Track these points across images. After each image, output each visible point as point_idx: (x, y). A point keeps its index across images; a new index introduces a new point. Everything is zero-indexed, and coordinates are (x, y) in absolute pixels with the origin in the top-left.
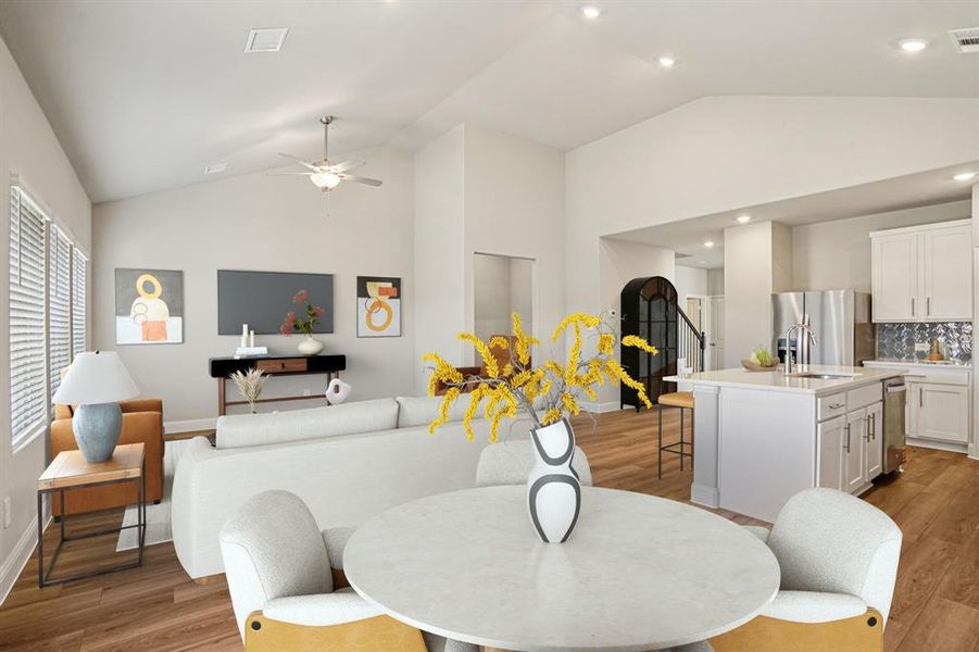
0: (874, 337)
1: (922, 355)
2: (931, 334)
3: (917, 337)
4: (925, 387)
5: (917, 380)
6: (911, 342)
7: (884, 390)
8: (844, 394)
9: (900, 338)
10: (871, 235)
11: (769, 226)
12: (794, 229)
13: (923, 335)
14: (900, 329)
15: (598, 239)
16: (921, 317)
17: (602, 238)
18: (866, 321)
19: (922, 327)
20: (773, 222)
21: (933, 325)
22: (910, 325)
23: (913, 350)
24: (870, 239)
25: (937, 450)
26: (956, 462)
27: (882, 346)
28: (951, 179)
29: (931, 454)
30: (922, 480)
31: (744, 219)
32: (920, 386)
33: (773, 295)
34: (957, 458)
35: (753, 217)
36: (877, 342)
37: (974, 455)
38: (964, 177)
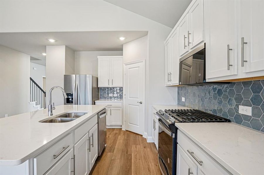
0: (99, 92)
1: (111, 98)
2: (113, 91)
3: (110, 92)
4: (112, 108)
5: (110, 106)
6: (108, 94)
7: (98, 118)
9: (105, 92)
10: (98, 57)
11: (65, 46)
12: (75, 52)
13: (111, 91)
14: (106, 89)
16: (111, 86)
18: (96, 87)
19: (111, 89)
20: (66, 46)
21: (114, 88)
22: (108, 88)
23: (109, 96)
24: (98, 59)
25: (115, 128)
26: (120, 134)
27: (101, 95)
28: (119, 39)
29: (113, 131)
30: (112, 150)
31: (52, 41)
32: (110, 108)
33: (64, 75)
34: (120, 131)
35: (56, 41)
36: (99, 94)
37: (124, 129)
38: (122, 39)
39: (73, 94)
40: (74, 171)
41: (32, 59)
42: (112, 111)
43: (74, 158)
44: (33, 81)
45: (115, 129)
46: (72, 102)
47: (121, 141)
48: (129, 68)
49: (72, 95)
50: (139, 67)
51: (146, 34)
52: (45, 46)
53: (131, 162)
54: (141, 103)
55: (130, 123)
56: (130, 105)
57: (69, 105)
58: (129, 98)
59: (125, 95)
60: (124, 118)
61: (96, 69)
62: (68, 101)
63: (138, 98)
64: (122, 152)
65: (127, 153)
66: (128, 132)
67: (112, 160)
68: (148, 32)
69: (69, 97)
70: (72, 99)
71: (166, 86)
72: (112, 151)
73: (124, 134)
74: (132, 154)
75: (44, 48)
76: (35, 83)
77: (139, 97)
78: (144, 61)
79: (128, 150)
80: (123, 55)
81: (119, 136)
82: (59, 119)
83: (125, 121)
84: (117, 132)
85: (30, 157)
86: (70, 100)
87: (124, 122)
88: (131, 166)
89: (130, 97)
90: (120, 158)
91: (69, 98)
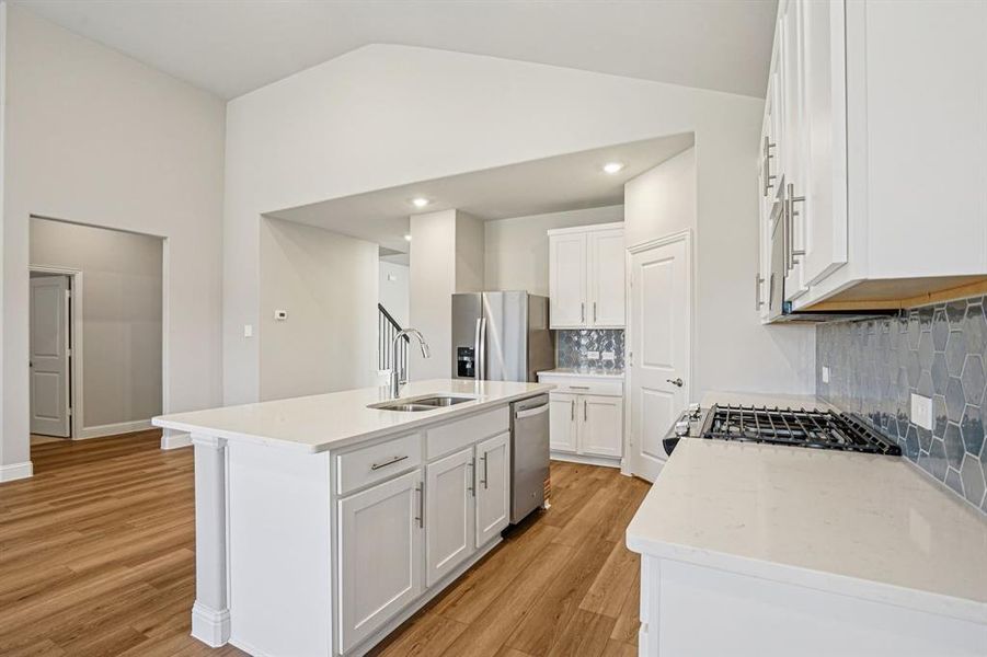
0: (554, 346)
4: (589, 397)
5: (584, 391)
7: (513, 416)
8: (417, 437)
10: (550, 232)
11: (453, 213)
12: (486, 223)
15: (259, 216)
16: (590, 326)
17: (263, 215)
18: (543, 328)
20: (457, 211)
21: (599, 332)
24: (548, 238)
25: (598, 466)
26: (607, 483)
27: (561, 355)
28: (602, 170)
29: (590, 473)
30: (560, 521)
31: (420, 203)
32: (585, 398)
33: (453, 296)
34: (611, 476)
35: (431, 202)
36: (557, 351)
37: (626, 472)
38: (612, 168)
39: (474, 351)
40: (421, 520)
41: (383, 252)
42: (590, 407)
43: (421, 490)
44: (386, 314)
45: (599, 470)
46: (472, 375)
47: (603, 504)
48: (644, 265)
49: (472, 353)
50: (673, 258)
51: (688, 141)
52: (409, 218)
53: (604, 561)
54: (680, 385)
55: (644, 452)
56: (646, 392)
57: (466, 381)
58: (643, 367)
59: (631, 355)
60: (628, 432)
61: (544, 273)
62: (463, 371)
63: (669, 366)
64: (591, 531)
65: (602, 537)
66: (638, 483)
67: (550, 543)
68: (693, 134)
69: (465, 359)
70: (473, 366)
71: (763, 322)
72: (560, 524)
73: (622, 486)
74: (615, 543)
75: (405, 221)
76: (390, 319)
77: (672, 364)
78: (688, 237)
79: (609, 531)
80: (623, 220)
81: (603, 490)
82: (411, 407)
83: (631, 445)
84: (599, 478)
85: (334, 449)
86: (468, 366)
87: (628, 448)
88: (597, 570)
89: (645, 364)
90: (575, 547)
91: (466, 362)
